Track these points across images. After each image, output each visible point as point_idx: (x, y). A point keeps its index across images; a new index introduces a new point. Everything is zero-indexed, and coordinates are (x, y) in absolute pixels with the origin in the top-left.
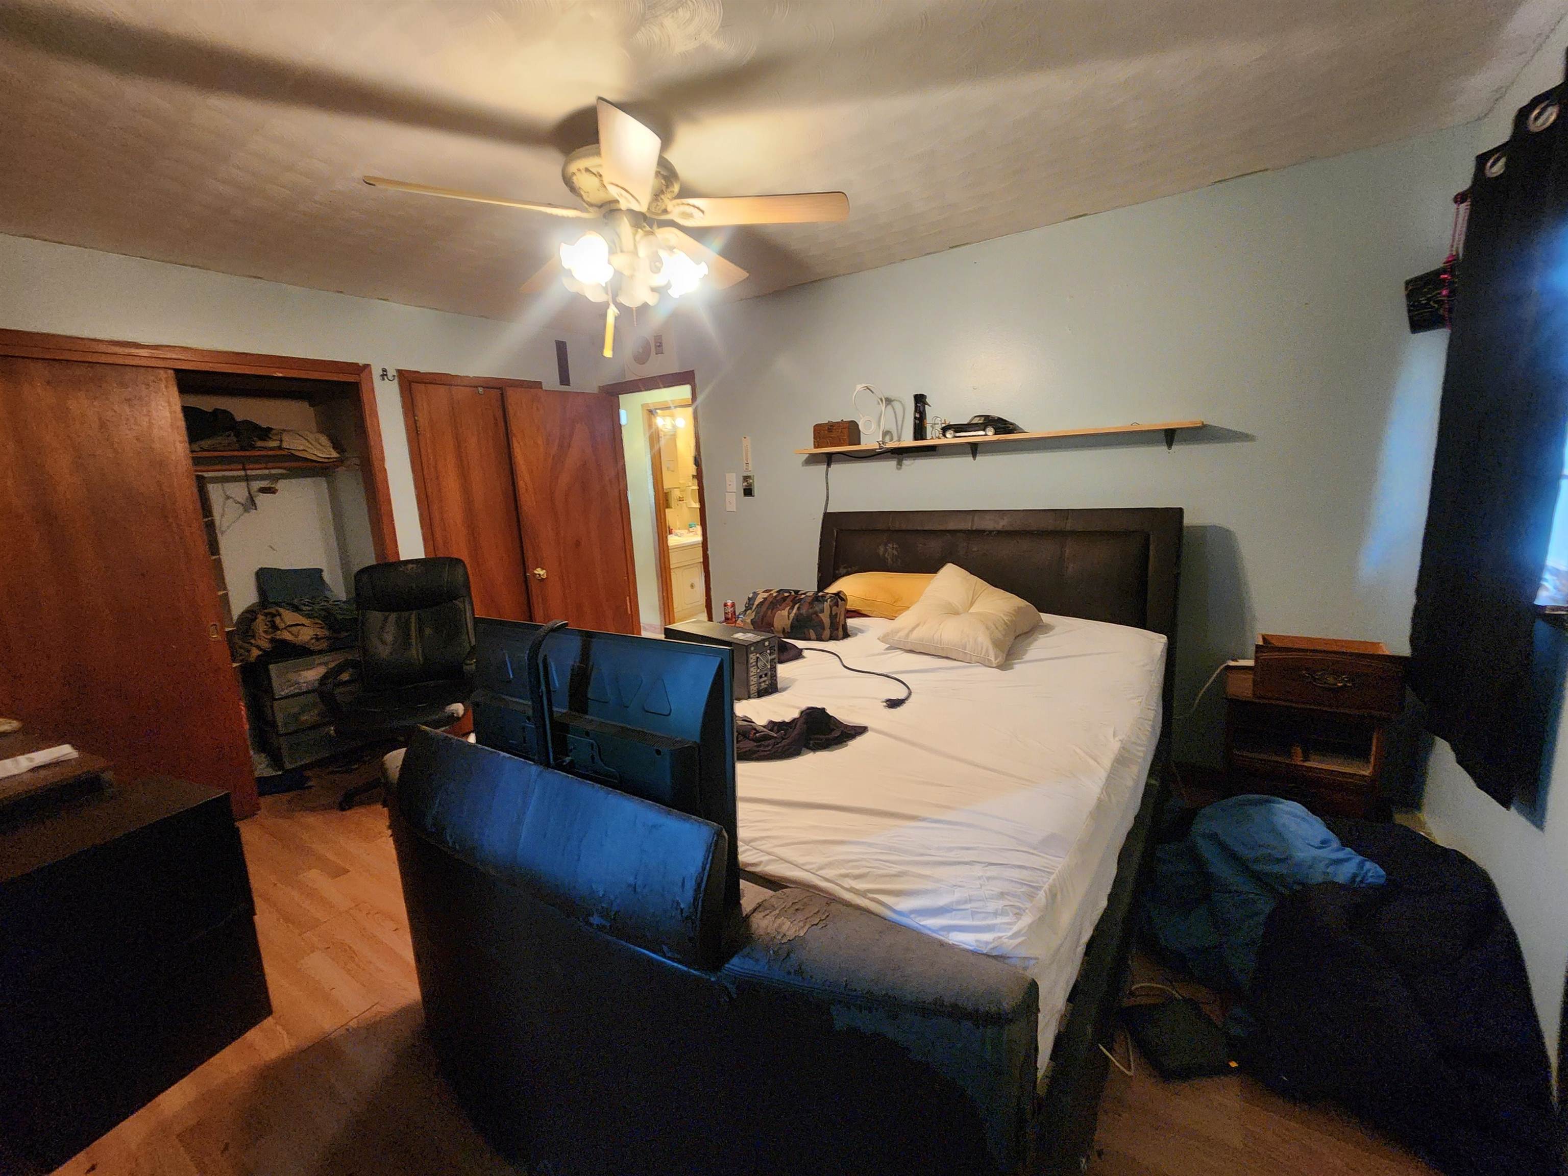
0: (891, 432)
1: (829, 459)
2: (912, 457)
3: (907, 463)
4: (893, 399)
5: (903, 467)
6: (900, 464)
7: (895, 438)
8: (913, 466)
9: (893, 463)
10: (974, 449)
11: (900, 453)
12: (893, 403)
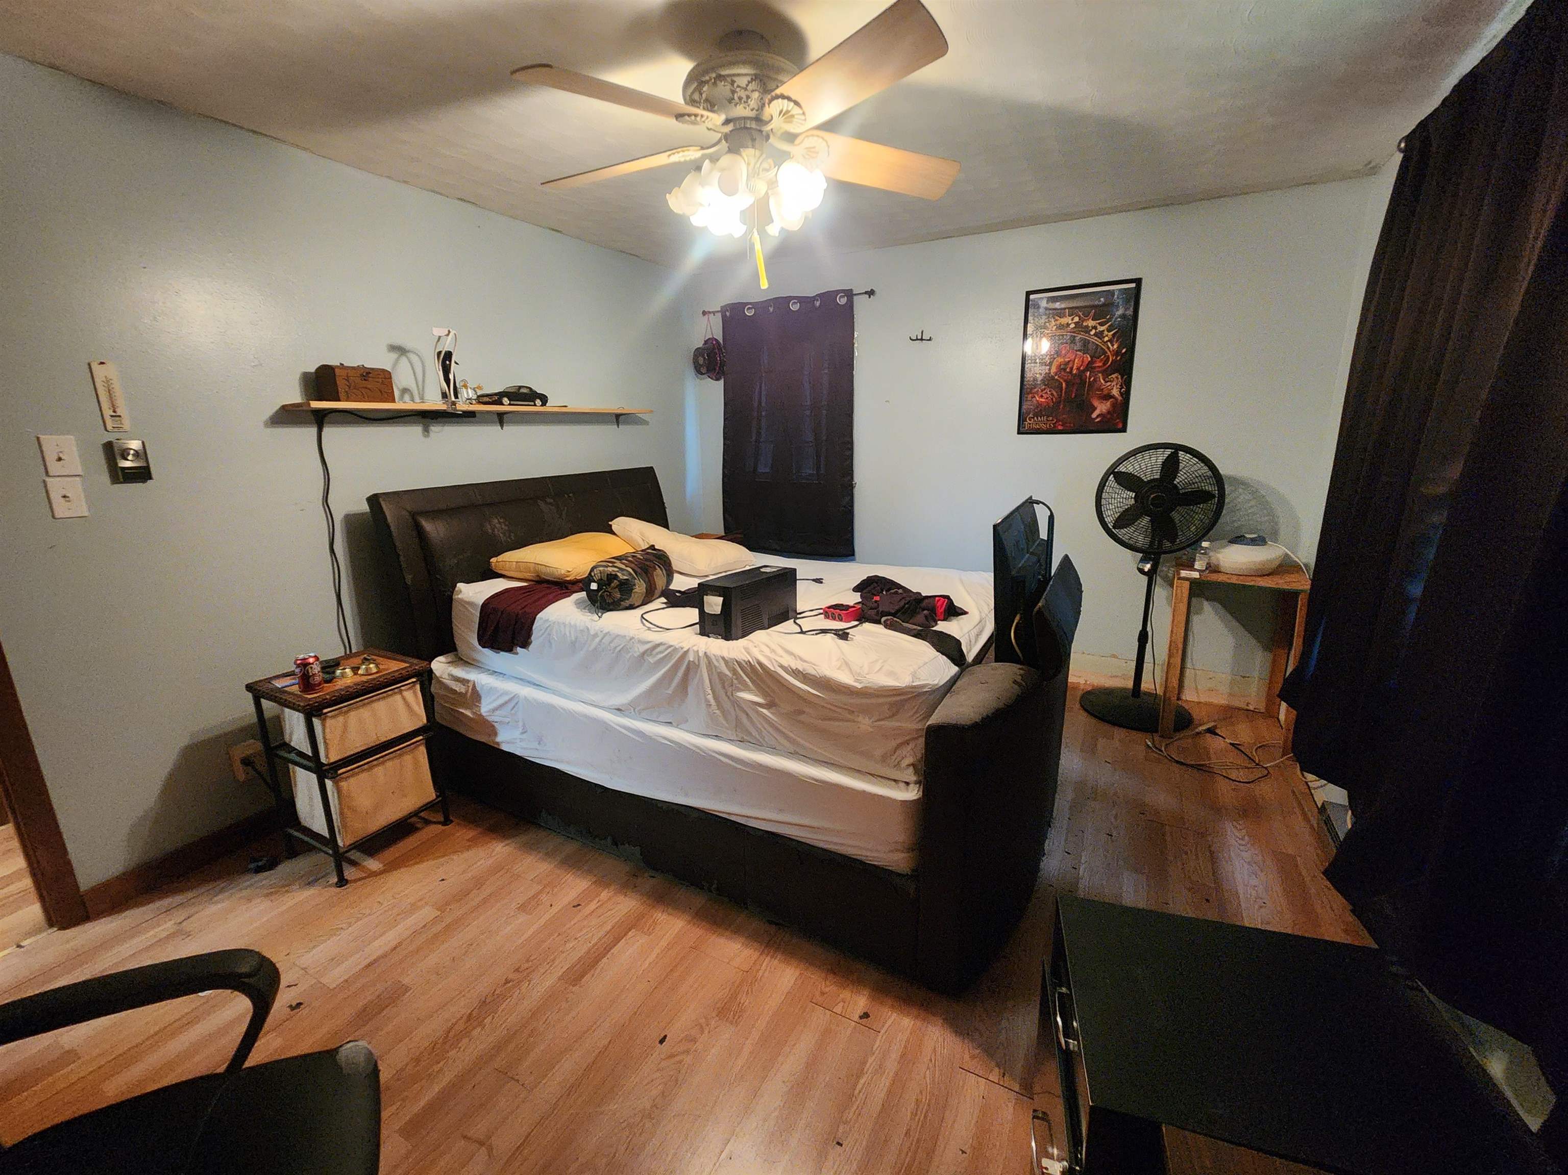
0: (409, 390)
1: (320, 419)
2: (441, 423)
3: (435, 429)
4: (407, 348)
5: (431, 434)
6: (426, 430)
7: (417, 400)
8: (443, 433)
9: (417, 430)
10: (501, 418)
11: (428, 417)
12: (408, 354)
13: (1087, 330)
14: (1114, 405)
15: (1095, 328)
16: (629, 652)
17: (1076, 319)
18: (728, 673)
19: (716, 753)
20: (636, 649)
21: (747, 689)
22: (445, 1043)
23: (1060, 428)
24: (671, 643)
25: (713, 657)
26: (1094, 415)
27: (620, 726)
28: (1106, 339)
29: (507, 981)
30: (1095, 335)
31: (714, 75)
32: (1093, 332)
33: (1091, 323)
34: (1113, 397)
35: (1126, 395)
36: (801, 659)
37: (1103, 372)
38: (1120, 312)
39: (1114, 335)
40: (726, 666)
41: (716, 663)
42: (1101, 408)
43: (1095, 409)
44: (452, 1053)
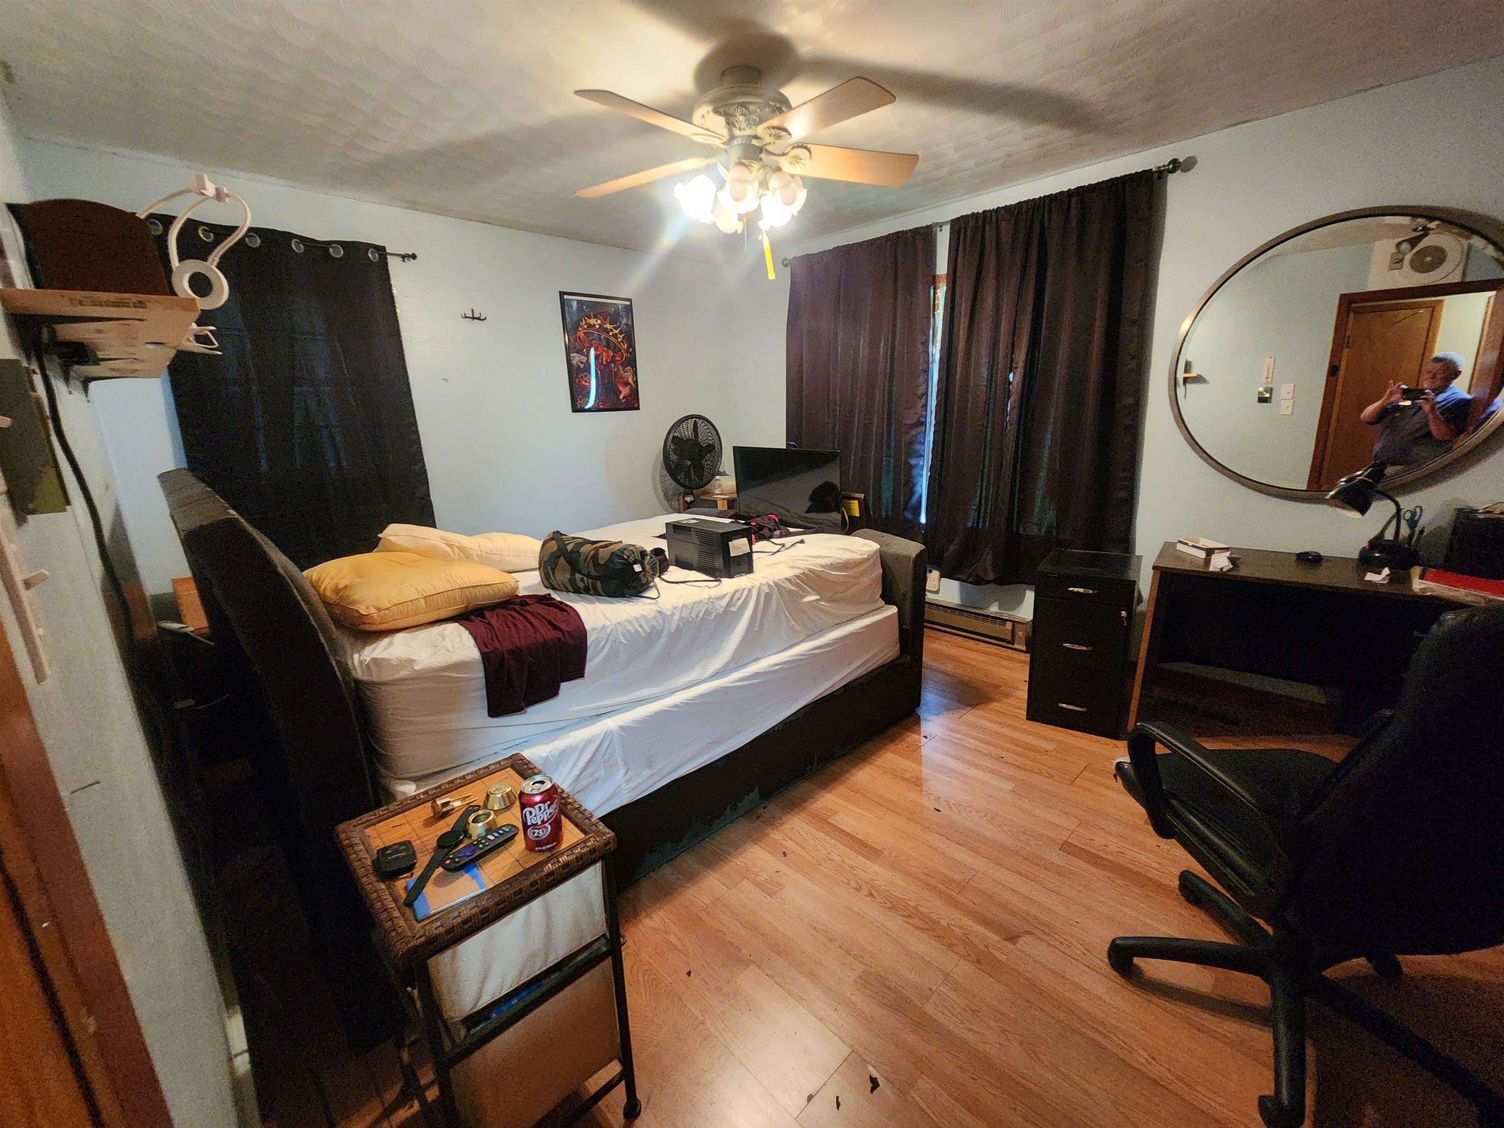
13: (607, 331)
14: (631, 389)
15: (611, 330)
16: (712, 613)
17: (599, 322)
18: (793, 588)
19: (812, 650)
20: (719, 607)
21: (808, 593)
22: (934, 930)
23: (602, 407)
24: (744, 587)
25: (779, 582)
26: (621, 397)
27: (734, 682)
28: (620, 340)
29: (871, 895)
30: (613, 336)
31: (778, 105)
32: (611, 334)
33: (609, 326)
34: (629, 384)
35: (636, 382)
36: (826, 557)
37: (622, 364)
38: (624, 322)
39: (623, 337)
40: (790, 583)
41: (784, 585)
42: (625, 391)
43: (621, 392)
44: (943, 923)
